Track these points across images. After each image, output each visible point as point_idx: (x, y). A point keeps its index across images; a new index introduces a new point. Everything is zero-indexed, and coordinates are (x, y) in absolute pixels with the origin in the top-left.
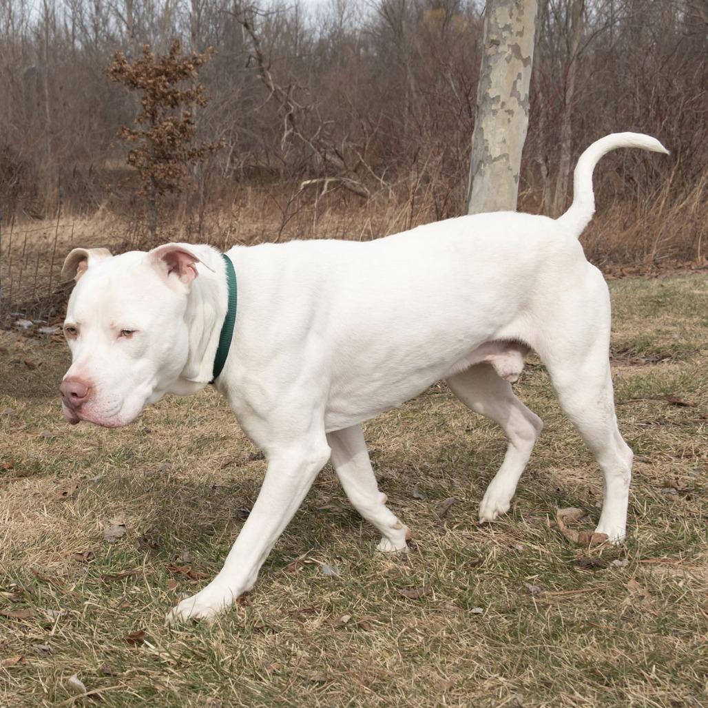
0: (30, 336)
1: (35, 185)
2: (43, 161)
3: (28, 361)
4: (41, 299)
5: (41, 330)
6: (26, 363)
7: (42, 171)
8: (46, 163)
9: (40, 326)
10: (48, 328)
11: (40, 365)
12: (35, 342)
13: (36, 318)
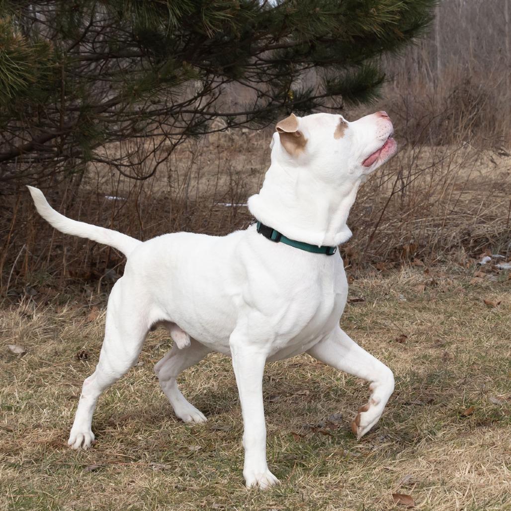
0: (489, 272)
1: (493, 116)
2: (501, 94)
3: (487, 300)
4: (499, 234)
5: (499, 266)
6: (485, 302)
7: (501, 103)
8: (504, 95)
9: (499, 261)
10: (506, 264)
11: (499, 303)
12: (492, 278)
13: (495, 253)
